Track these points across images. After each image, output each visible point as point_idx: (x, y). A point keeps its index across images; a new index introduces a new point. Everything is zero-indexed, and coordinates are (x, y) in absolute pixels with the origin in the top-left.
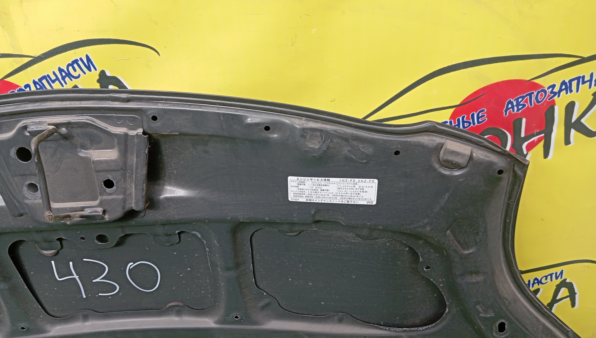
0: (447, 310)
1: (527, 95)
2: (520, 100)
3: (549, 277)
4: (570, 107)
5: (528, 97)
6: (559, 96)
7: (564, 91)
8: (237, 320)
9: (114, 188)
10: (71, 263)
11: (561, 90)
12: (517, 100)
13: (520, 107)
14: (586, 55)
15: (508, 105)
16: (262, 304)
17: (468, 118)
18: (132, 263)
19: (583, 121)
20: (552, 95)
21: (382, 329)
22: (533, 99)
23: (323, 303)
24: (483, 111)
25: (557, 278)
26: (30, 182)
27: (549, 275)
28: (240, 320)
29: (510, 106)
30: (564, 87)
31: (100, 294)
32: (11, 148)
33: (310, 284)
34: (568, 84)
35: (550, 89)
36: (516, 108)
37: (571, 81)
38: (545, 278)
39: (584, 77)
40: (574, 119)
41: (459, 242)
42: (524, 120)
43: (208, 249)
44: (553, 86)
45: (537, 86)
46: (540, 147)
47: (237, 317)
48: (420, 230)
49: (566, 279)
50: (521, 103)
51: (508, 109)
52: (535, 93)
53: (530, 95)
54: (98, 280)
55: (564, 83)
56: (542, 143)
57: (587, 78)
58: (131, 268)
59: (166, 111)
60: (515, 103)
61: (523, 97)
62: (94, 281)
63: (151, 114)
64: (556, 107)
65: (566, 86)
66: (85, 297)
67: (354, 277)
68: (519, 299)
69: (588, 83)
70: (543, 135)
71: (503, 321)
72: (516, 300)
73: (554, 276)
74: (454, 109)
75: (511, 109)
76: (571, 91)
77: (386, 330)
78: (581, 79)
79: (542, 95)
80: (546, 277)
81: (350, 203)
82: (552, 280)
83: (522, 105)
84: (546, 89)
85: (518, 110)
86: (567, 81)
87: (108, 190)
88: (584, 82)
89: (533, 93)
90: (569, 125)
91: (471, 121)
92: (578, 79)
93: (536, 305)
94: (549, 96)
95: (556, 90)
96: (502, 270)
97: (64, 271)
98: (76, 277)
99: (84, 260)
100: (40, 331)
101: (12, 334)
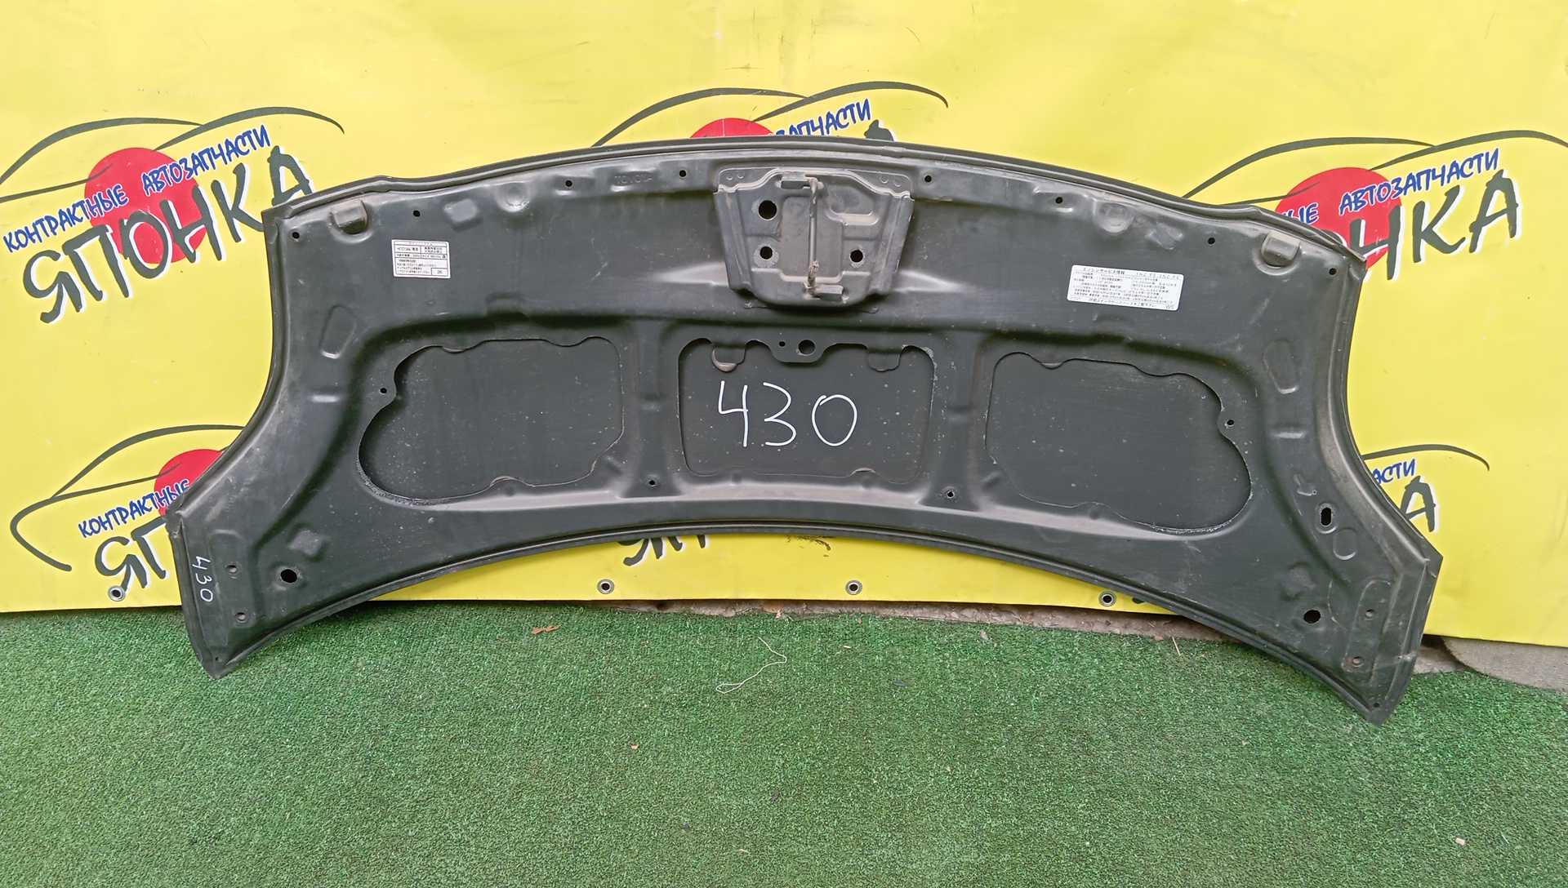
0: (1251, 495)
1: (1367, 190)
2: (1359, 195)
3: (1395, 469)
4: (1419, 209)
5: (1369, 192)
6: (1405, 194)
7: (1412, 188)
8: (950, 500)
9: (862, 262)
10: (746, 387)
11: (1407, 186)
12: (1355, 194)
13: (1359, 204)
14: (1436, 143)
15: (1344, 201)
16: (988, 479)
17: (1295, 214)
18: (825, 397)
19: (1435, 229)
20: (1397, 191)
21: (1154, 530)
22: (1375, 194)
23: (1073, 485)
24: (1315, 205)
25: (1406, 473)
26: (766, 245)
27: (1394, 466)
28: (954, 499)
29: (1347, 202)
30: (1411, 182)
31: (767, 443)
32: (755, 200)
33: (1061, 451)
34: (1416, 178)
35: (1395, 184)
36: (1353, 205)
37: (1419, 175)
38: (1389, 470)
39: (1434, 170)
40: (1424, 227)
41: (1275, 374)
42: (1363, 223)
43: (936, 378)
44: (1398, 180)
45: (1380, 178)
46: (1383, 261)
47: (950, 494)
48: (1228, 350)
49: (1419, 477)
50: (1361, 199)
51: (1344, 206)
52: (1377, 187)
53: (1371, 189)
54: (771, 419)
55: (1410, 177)
56: (1385, 257)
57: (1438, 172)
58: (821, 404)
59: (943, 172)
60: (1353, 199)
61: (1363, 192)
62: (766, 420)
63: (923, 174)
64: (1401, 208)
65: (1414, 181)
66: (745, 445)
67: (1125, 441)
68: (1351, 479)
69: (1440, 179)
70: (1387, 245)
71: (1328, 506)
72: (1347, 478)
73: (1402, 467)
74: (1280, 201)
75: (1348, 207)
76: (1420, 188)
77: (1160, 531)
78: (1431, 173)
79: (1385, 190)
80: (1391, 468)
81: (1145, 307)
82: (1399, 477)
83: (1361, 201)
84: (1390, 183)
85: (1357, 208)
86: (1414, 174)
87: (854, 264)
88: (1435, 177)
89: (1375, 187)
90: (1418, 235)
92: (1427, 172)
93: (1375, 490)
94: (1393, 192)
95: (1402, 185)
96: (1329, 427)
97: (732, 400)
98: (745, 410)
99: (765, 384)
100: (673, 491)
101: (631, 493)
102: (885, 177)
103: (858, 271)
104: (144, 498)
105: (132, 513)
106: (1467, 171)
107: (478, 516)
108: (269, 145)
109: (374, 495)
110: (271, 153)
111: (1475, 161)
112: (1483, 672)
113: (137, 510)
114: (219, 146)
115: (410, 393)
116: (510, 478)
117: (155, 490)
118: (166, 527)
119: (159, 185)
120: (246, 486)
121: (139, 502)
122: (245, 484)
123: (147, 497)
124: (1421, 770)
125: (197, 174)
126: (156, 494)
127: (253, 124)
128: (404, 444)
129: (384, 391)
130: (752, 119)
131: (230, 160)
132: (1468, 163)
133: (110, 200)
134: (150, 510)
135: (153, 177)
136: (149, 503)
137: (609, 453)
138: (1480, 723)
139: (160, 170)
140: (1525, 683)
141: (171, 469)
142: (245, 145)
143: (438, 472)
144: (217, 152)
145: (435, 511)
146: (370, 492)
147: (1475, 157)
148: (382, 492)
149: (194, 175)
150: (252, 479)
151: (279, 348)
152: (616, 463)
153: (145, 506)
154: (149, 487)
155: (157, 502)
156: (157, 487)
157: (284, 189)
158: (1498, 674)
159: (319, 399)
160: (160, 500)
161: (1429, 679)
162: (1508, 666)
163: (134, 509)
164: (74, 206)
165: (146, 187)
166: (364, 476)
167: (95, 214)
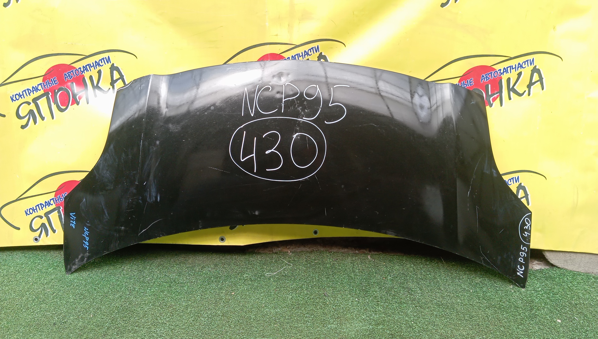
1: (490, 73)
2: (487, 75)
4: (509, 80)
5: (490, 74)
6: (503, 75)
7: (505, 72)
11: (504, 72)
12: (486, 75)
13: (487, 79)
14: (512, 56)
15: (482, 78)
17: (466, 82)
19: (515, 87)
20: (500, 74)
22: (493, 75)
24: (472, 79)
29: (483, 78)
30: (505, 70)
34: (506, 69)
35: (499, 71)
36: (485, 79)
37: (507, 68)
39: (512, 66)
40: (511, 87)
42: (490, 85)
44: (500, 70)
45: (494, 69)
46: (498, 100)
50: (488, 77)
51: (482, 79)
52: (493, 73)
53: (491, 73)
55: (504, 69)
56: (499, 98)
57: (514, 67)
60: (485, 77)
61: (488, 74)
64: (502, 80)
65: (506, 70)
69: (515, 69)
70: (499, 94)
74: (460, 78)
75: (484, 80)
76: (508, 73)
78: (511, 67)
79: (496, 73)
83: (488, 78)
84: (497, 71)
85: (487, 80)
88: (513, 69)
89: (492, 72)
90: (509, 90)
91: (467, 84)
92: (510, 67)
94: (499, 74)
95: (502, 72)
105: (46, 206)
106: (524, 66)
110: (111, 66)
111: (526, 62)
112: (561, 267)
113: (48, 205)
114: (93, 63)
119: (70, 77)
121: (48, 201)
123: (52, 199)
124: (541, 300)
126: (55, 198)
127: (105, 55)
130: (278, 53)
131: (96, 68)
132: (524, 63)
133: (52, 83)
134: (52, 205)
135: (68, 74)
138: (561, 283)
139: (71, 72)
140: (577, 271)
142: (102, 63)
147: (526, 61)
153: (51, 203)
154: (53, 195)
158: (566, 267)
161: (541, 271)
162: (570, 264)
163: (46, 204)
164: (38, 85)
165: (65, 78)
167: (45, 88)
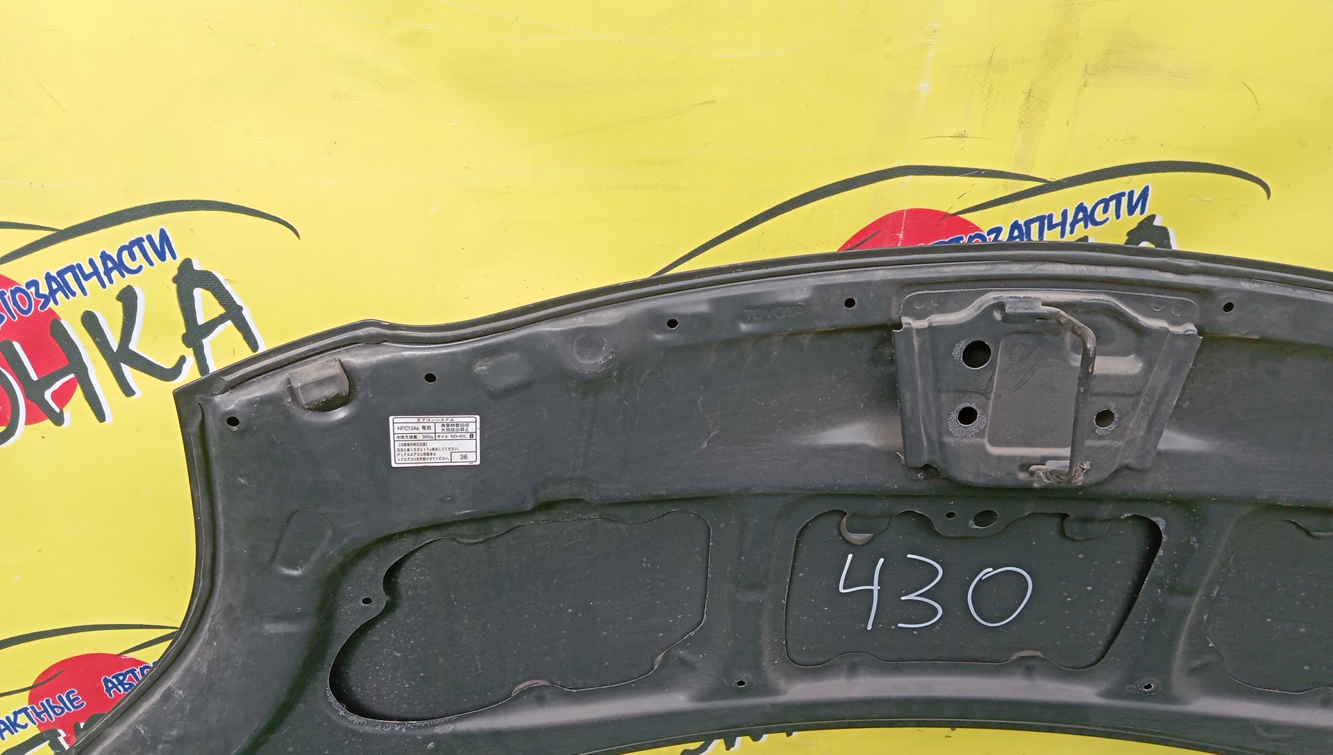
8: (1145, 693)
9: (1112, 427)
10: (882, 560)
16: (1197, 663)
18: (991, 569)
23: (1306, 668)
26: (968, 405)
28: (1152, 692)
31: (899, 625)
33: (1303, 630)
43: (1161, 554)
47: (1148, 687)
54: (912, 597)
58: (983, 578)
59: (1252, 295)
62: (903, 598)
63: (1224, 299)
66: (869, 628)
87: (1100, 430)
97: (860, 575)
98: (876, 588)
99: (909, 556)
100: (767, 690)
101: (712, 695)
102: (1160, 302)
103: (1101, 440)
104: (16, 714)
105: (1, 732)
107: (497, 736)
108: (174, 257)
109: (351, 726)
110: (179, 269)
113: (8, 728)
114: (91, 262)
115: (403, 593)
116: (542, 682)
117: (30, 703)
118: (50, 744)
120: (166, 742)
121: (8, 718)
122: (164, 738)
123: (20, 712)
125: (56, 303)
126: (32, 708)
127: (148, 227)
128: (391, 654)
129: (367, 601)
130: (952, 211)
131: (111, 281)
134: (25, 726)
136: (22, 719)
137: (682, 646)
141: (52, 678)
142: (134, 258)
143: (440, 684)
144: (88, 269)
145: (438, 735)
146: (345, 724)
148: (362, 719)
149: (51, 304)
150: (174, 733)
151: (207, 561)
152: (690, 658)
153: (18, 722)
154: (22, 700)
155: (34, 716)
156: (32, 700)
157: (201, 320)
159: (270, 628)
160: (38, 715)
163: (3, 727)
166: (336, 704)
